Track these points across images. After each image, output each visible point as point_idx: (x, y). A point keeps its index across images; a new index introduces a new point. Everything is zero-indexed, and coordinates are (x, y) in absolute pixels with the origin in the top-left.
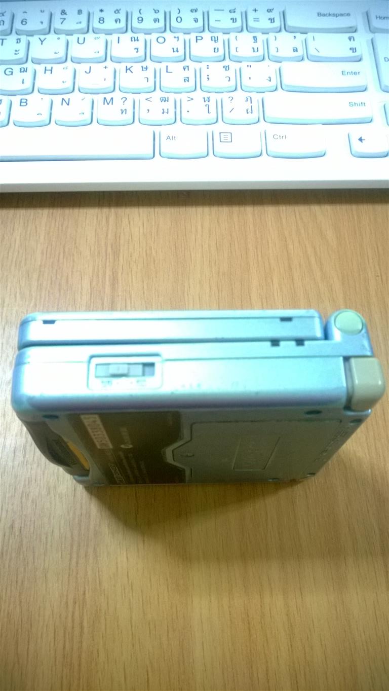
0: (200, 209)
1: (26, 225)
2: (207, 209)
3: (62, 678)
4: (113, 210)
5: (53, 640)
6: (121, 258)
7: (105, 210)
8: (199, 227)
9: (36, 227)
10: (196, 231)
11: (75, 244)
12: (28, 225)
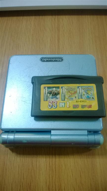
0: (87, 16)
1: (27, 21)
2: (89, 16)
3: (49, 174)
4: (56, 17)
5: (45, 161)
6: (60, 31)
7: (54, 17)
8: (87, 22)
9: (30, 22)
10: (86, 23)
11: (44, 27)
12: (27, 22)
